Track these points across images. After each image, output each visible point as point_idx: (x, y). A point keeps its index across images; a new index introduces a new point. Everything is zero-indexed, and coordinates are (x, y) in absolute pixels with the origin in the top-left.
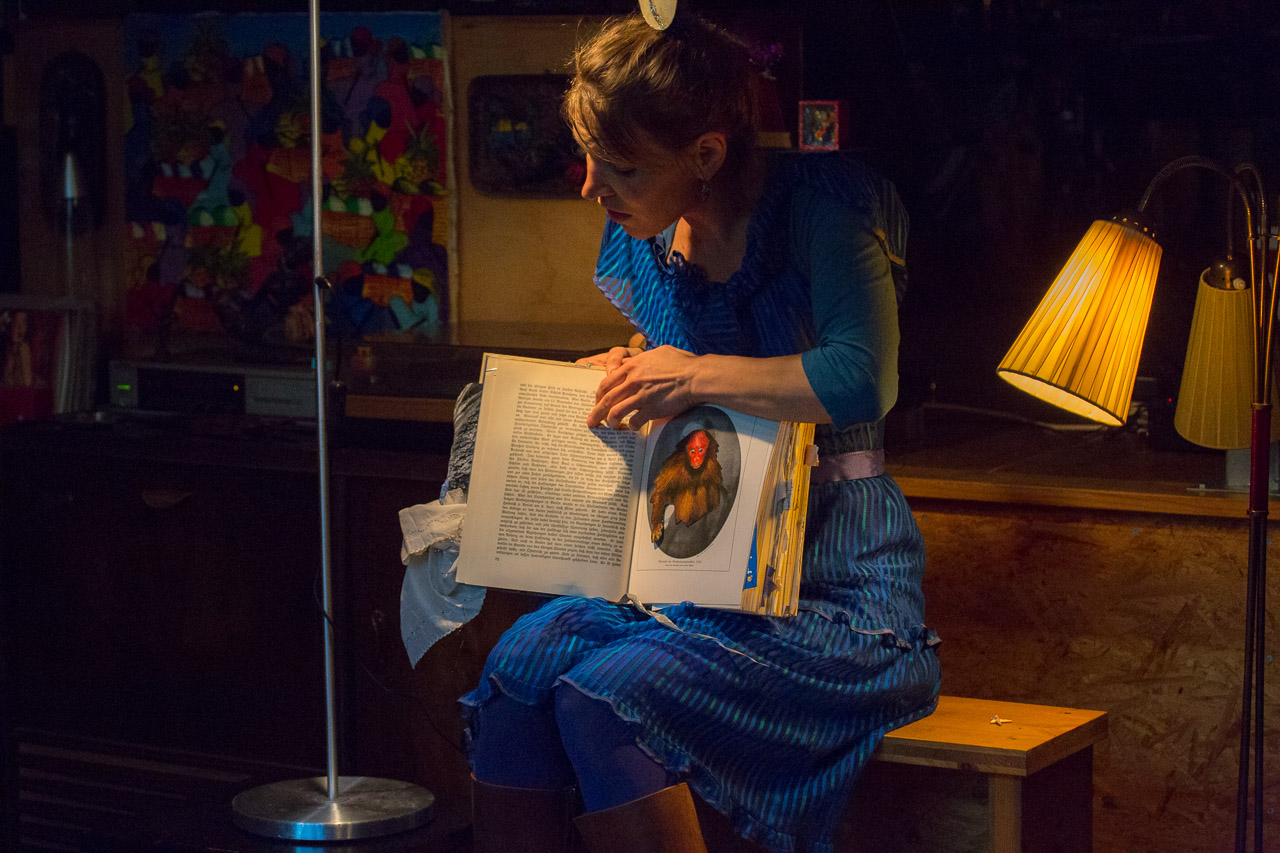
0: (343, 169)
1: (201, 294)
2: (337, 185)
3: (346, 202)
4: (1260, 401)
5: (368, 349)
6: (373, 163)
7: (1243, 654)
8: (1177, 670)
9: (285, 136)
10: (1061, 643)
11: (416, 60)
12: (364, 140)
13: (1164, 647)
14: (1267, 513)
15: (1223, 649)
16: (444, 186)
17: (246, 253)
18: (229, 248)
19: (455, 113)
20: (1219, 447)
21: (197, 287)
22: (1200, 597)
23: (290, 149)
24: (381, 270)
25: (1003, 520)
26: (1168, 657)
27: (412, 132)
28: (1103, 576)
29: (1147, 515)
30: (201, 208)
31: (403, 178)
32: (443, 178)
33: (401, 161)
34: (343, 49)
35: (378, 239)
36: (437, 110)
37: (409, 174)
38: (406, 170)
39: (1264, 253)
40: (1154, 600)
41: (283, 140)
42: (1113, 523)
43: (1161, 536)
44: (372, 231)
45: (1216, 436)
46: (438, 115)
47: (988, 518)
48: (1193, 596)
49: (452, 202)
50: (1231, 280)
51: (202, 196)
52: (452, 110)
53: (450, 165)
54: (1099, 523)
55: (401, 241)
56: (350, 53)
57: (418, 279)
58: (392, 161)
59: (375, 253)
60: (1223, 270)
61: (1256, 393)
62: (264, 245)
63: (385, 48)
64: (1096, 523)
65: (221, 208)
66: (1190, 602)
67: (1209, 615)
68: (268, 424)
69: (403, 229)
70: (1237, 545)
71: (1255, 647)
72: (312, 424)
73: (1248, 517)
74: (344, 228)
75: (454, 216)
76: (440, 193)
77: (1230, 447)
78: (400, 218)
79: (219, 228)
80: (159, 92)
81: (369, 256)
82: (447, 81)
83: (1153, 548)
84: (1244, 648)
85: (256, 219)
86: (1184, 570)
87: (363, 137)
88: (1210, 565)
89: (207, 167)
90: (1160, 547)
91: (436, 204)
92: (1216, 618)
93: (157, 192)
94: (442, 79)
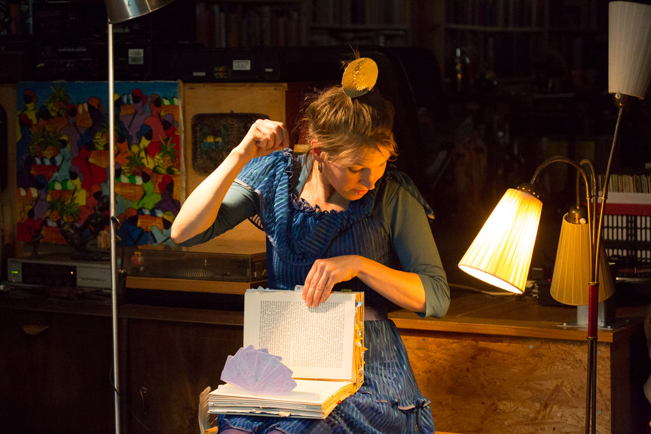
0: (128, 161)
1: (55, 224)
2: (125, 169)
3: (128, 178)
4: (593, 280)
5: (140, 253)
6: (143, 158)
7: (585, 410)
8: (552, 418)
9: (98, 144)
10: (493, 404)
11: (164, 105)
12: (138, 146)
13: (546, 406)
14: (597, 338)
15: (576, 407)
16: (179, 169)
17: (78, 204)
18: (69, 201)
19: (185, 132)
20: (573, 304)
21: (54, 221)
22: (564, 381)
23: (101, 151)
24: (147, 212)
25: (463, 341)
26: (548, 411)
27: (163, 142)
28: (514, 370)
29: (537, 339)
30: (55, 181)
31: (158, 166)
32: (178, 166)
33: (157, 157)
34: (128, 100)
35: (145, 197)
36: (176, 131)
37: (161, 163)
38: (160, 162)
39: (595, 205)
40: (541, 382)
41: (97, 146)
42: (519, 343)
43: (544, 349)
44: (142, 193)
45: (571, 299)
46: (176, 134)
47: (456, 340)
48: (560, 380)
49: (183, 178)
50: (579, 219)
51: (56, 174)
52: (184, 132)
53: (182, 159)
54: (512, 343)
55: (157, 198)
56: (132, 102)
57: (165, 217)
58: (153, 156)
59: (144, 204)
60: (574, 215)
61: (591, 277)
62: (87, 199)
63: (149, 99)
64: (510, 343)
65: (66, 180)
66: (559, 384)
67: (568, 390)
68: (88, 292)
69: (158, 191)
70: (582, 354)
71: (591, 406)
72: (109, 291)
73: (587, 340)
74: (128, 191)
75: (184, 185)
76: (177, 172)
77: (579, 305)
78: (157, 186)
79: (64, 191)
80: (35, 121)
81: (140, 206)
82: (181, 117)
83: (540, 356)
84: (585, 407)
85: (83, 186)
86: (556, 367)
87: (138, 145)
88: (569, 364)
89: (58, 159)
90: (544, 355)
91: (174, 179)
92: (572, 392)
93: (32, 172)
94: (178, 115)
